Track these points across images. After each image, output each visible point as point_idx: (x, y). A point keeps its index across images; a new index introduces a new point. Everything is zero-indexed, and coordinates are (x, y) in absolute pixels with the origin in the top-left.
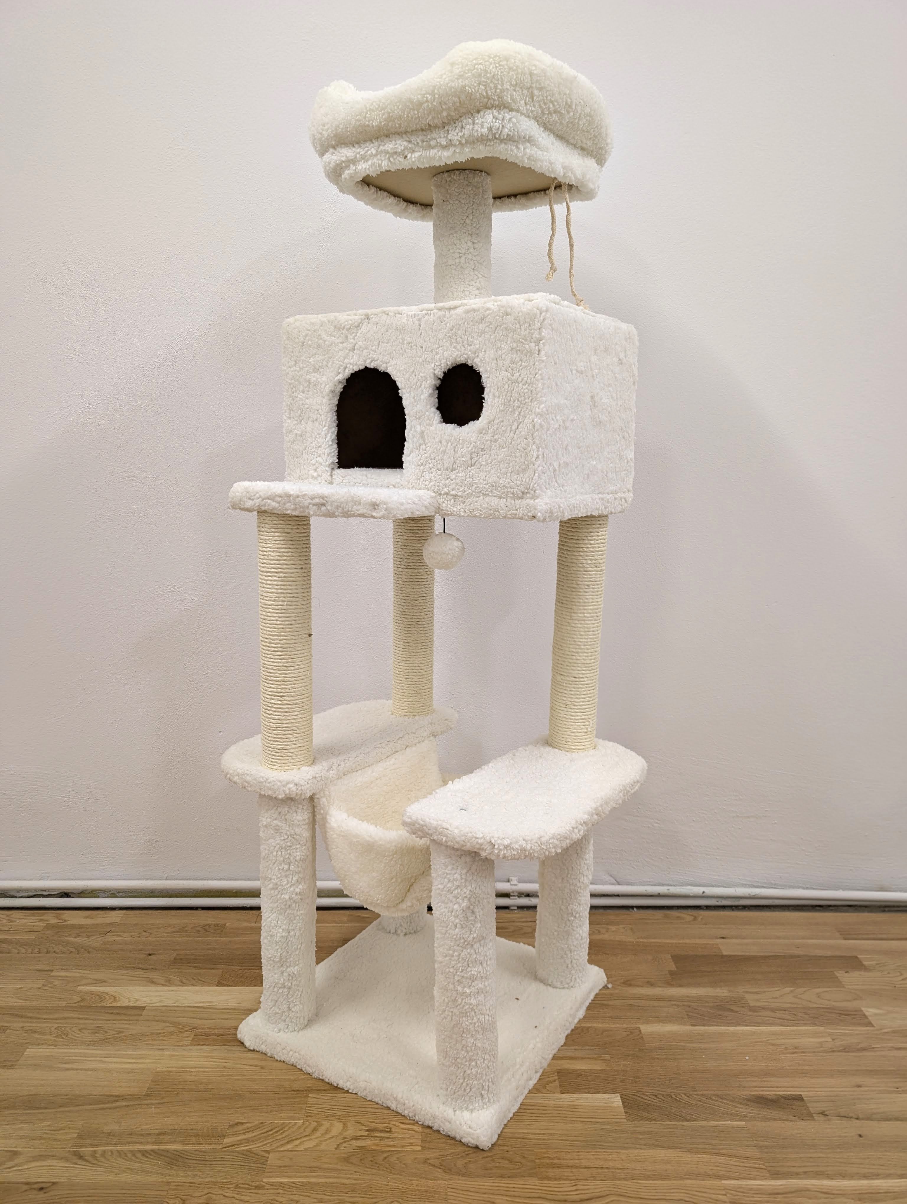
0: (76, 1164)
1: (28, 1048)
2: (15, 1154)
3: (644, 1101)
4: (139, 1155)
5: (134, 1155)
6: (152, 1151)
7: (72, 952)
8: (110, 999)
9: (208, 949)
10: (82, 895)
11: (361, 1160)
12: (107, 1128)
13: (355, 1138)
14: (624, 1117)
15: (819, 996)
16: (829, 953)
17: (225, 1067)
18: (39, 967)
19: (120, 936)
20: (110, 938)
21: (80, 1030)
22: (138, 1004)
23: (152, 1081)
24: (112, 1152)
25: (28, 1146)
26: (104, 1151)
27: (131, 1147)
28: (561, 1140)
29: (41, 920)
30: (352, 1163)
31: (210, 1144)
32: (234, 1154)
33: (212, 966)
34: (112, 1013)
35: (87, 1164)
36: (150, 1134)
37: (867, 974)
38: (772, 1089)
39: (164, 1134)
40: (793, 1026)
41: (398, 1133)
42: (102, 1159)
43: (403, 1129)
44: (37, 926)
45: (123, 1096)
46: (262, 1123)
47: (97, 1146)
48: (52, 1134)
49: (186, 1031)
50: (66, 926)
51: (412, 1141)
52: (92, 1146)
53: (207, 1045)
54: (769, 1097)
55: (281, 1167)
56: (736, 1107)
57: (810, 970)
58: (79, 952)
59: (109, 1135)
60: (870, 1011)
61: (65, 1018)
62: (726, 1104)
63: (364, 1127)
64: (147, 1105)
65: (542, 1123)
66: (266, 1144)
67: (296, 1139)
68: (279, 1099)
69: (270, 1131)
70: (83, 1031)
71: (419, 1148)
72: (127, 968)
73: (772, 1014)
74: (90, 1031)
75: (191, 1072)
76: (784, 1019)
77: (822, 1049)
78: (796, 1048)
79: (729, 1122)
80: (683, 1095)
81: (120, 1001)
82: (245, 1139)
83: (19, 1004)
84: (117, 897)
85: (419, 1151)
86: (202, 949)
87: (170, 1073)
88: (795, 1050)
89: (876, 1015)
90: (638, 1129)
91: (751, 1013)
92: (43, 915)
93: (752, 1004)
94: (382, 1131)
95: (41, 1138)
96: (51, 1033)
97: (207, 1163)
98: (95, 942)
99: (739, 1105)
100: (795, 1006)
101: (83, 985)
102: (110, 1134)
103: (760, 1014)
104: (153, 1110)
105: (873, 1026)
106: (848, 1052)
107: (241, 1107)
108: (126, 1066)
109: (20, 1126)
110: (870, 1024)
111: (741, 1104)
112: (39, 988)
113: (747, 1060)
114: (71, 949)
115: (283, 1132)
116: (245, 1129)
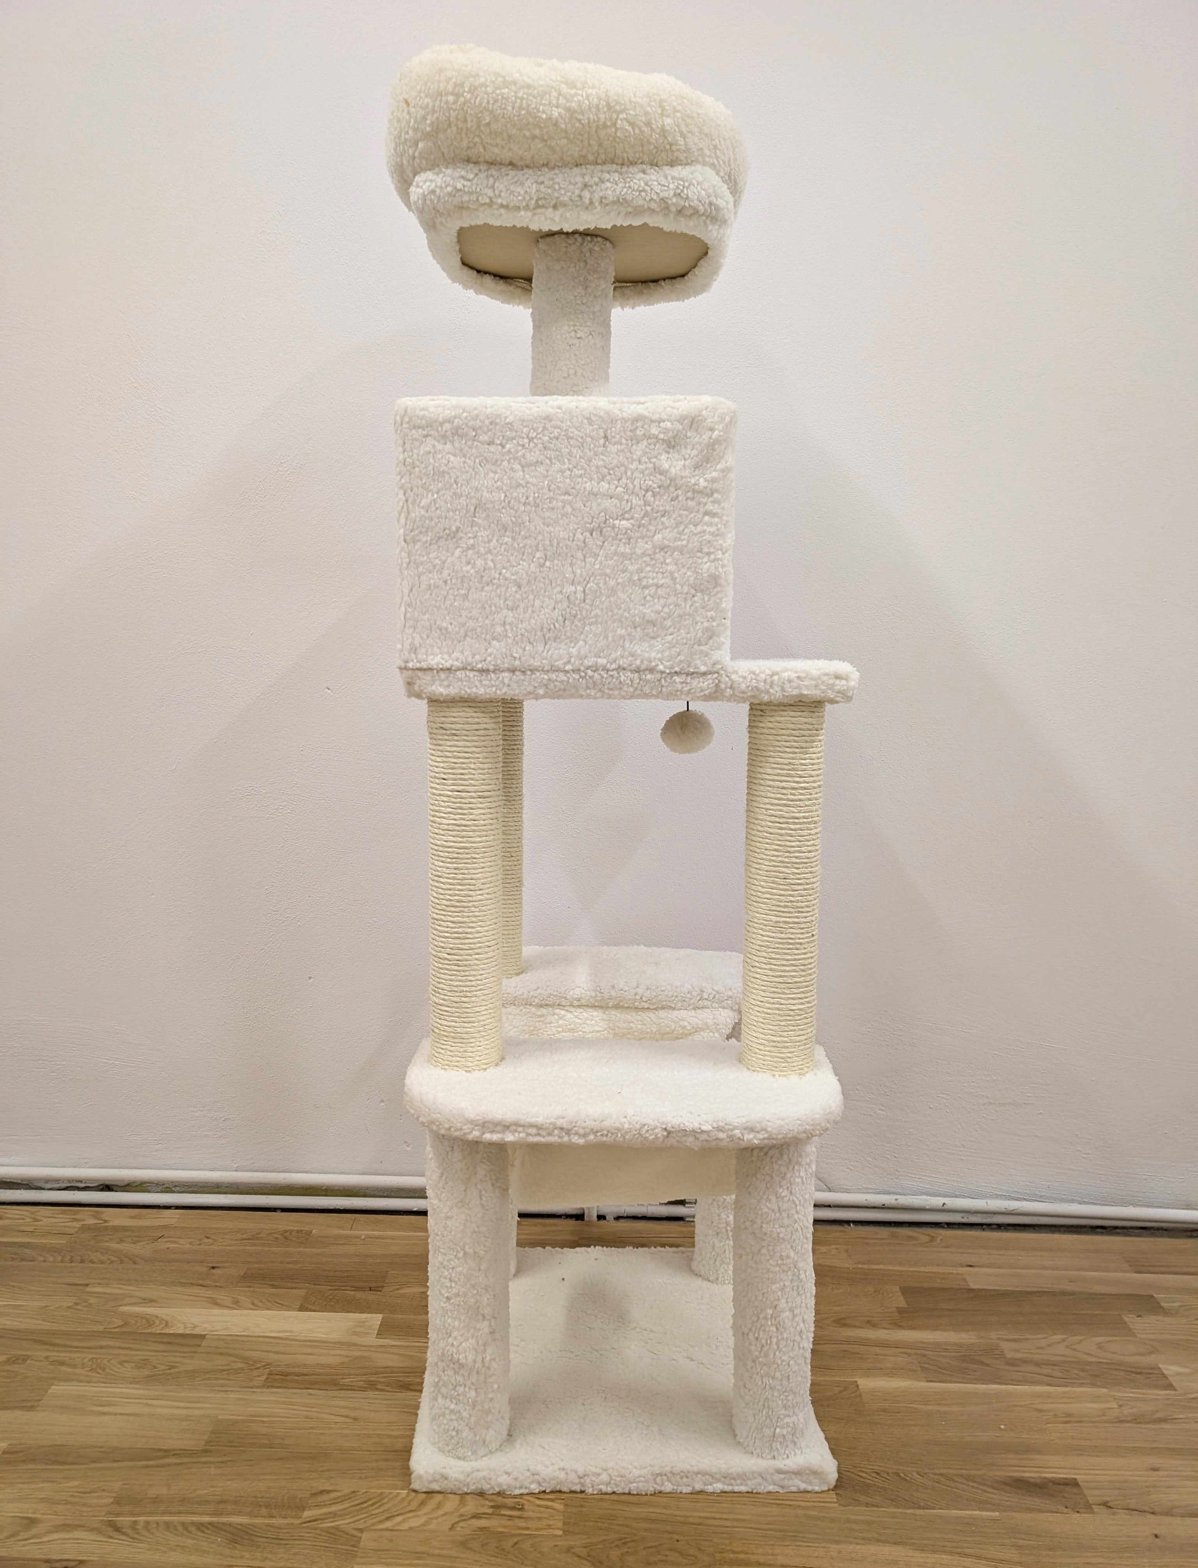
0: (111, 1537)
1: (53, 1385)
2: (32, 1522)
3: (862, 1480)
4: (192, 1529)
5: (186, 1529)
6: (210, 1523)
7: (112, 1262)
8: (160, 1324)
9: (288, 1263)
10: (128, 1188)
11: (483, 1546)
12: (152, 1492)
13: (476, 1516)
14: (835, 1500)
15: (1100, 1346)
16: (1114, 1290)
17: (307, 1417)
18: (71, 1281)
19: (175, 1242)
20: (162, 1245)
21: (121, 1363)
22: (197, 1331)
23: (213, 1432)
24: (157, 1523)
25: (49, 1512)
26: (148, 1523)
27: (183, 1518)
28: (751, 1528)
29: (75, 1220)
30: (471, 1549)
31: (285, 1517)
32: (318, 1532)
33: (293, 1285)
34: (162, 1343)
35: (125, 1538)
36: (207, 1502)
37: (1167, 1320)
38: (1036, 1469)
39: (225, 1502)
40: (1066, 1386)
41: (533, 1511)
42: (145, 1533)
43: (538, 1506)
44: (69, 1227)
45: (174, 1450)
46: (354, 1492)
47: (139, 1515)
48: (82, 1498)
49: (258, 1368)
50: (106, 1228)
51: (551, 1523)
52: (132, 1514)
53: (285, 1388)
54: (1032, 1480)
55: (376, 1550)
56: (986, 1492)
57: (1089, 1312)
58: (122, 1262)
59: (154, 1502)
60: (1170, 1369)
61: (102, 1347)
62: (973, 1487)
63: (487, 1502)
64: (204, 1463)
65: (724, 1505)
66: (358, 1520)
67: (398, 1515)
68: (377, 1461)
69: (365, 1502)
70: (125, 1364)
71: (561, 1533)
72: (183, 1285)
73: (1038, 1370)
74: (133, 1365)
75: (263, 1422)
76: (1052, 1377)
77: (1105, 1418)
78: (1069, 1415)
79: (977, 1512)
80: (915, 1474)
81: (172, 1326)
82: (330, 1513)
83: (44, 1328)
84: (174, 1192)
85: (560, 1536)
86: (281, 1263)
87: (236, 1422)
88: (1068, 1419)
89: (1179, 1374)
90: (853, 1517)
91: (1007, 1367)
92: (76, 1213)
93: (1009, 1355)
94: (512, 1508)
95: (67, 1503)
96: (83, 1366)
97: (282, 1542)
98: (143, 1249)
99: (991, 1490)
100: (1068, 1359)
101: (125, 1305)
102: (156, 1500)
103: (1020, 1369)
104: (213, 1471)
105: (1175, 1390)
106: (1139, 1423)
107: (328, 1470)
108: (179, 1412)
109: (41, 1485)
110: (1170, 1386)
111: (993, 1488)
112: (69, 1307)
113: (1002, 1430)
114: (113, 1258)
115: (383, 1505)
116: (330, 1500)
